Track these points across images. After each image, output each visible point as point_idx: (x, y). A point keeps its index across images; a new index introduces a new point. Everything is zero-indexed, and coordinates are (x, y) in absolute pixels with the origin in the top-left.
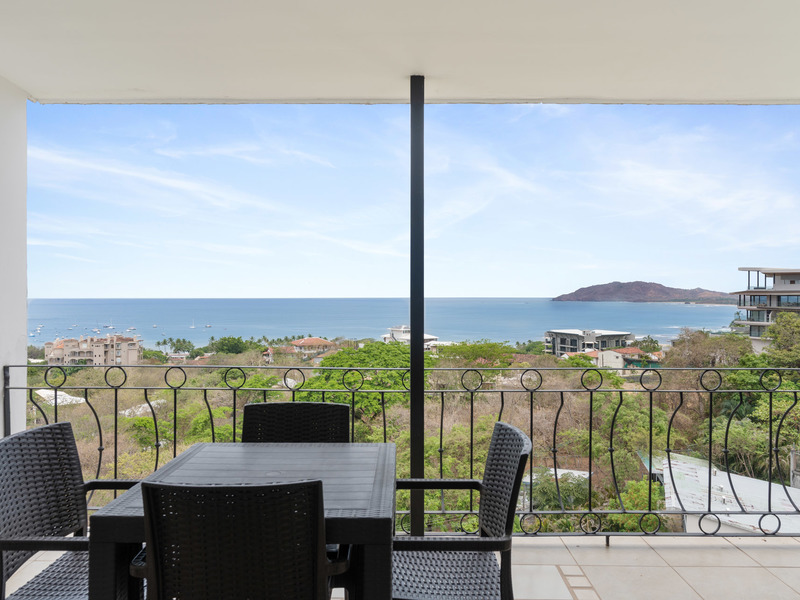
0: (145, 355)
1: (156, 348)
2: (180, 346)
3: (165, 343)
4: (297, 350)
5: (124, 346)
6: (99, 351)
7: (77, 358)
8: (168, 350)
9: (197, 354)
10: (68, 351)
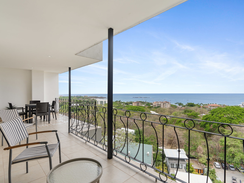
0: (172, 106)
1: (175, 105)
2: (180, 104)
3: (177, 103)
4: (209, 107)
5: (167, 103)
6: (162, 104)
7: (158, 105)
8: (177, 105)
9: (184, 106)
10: (156, 104)
